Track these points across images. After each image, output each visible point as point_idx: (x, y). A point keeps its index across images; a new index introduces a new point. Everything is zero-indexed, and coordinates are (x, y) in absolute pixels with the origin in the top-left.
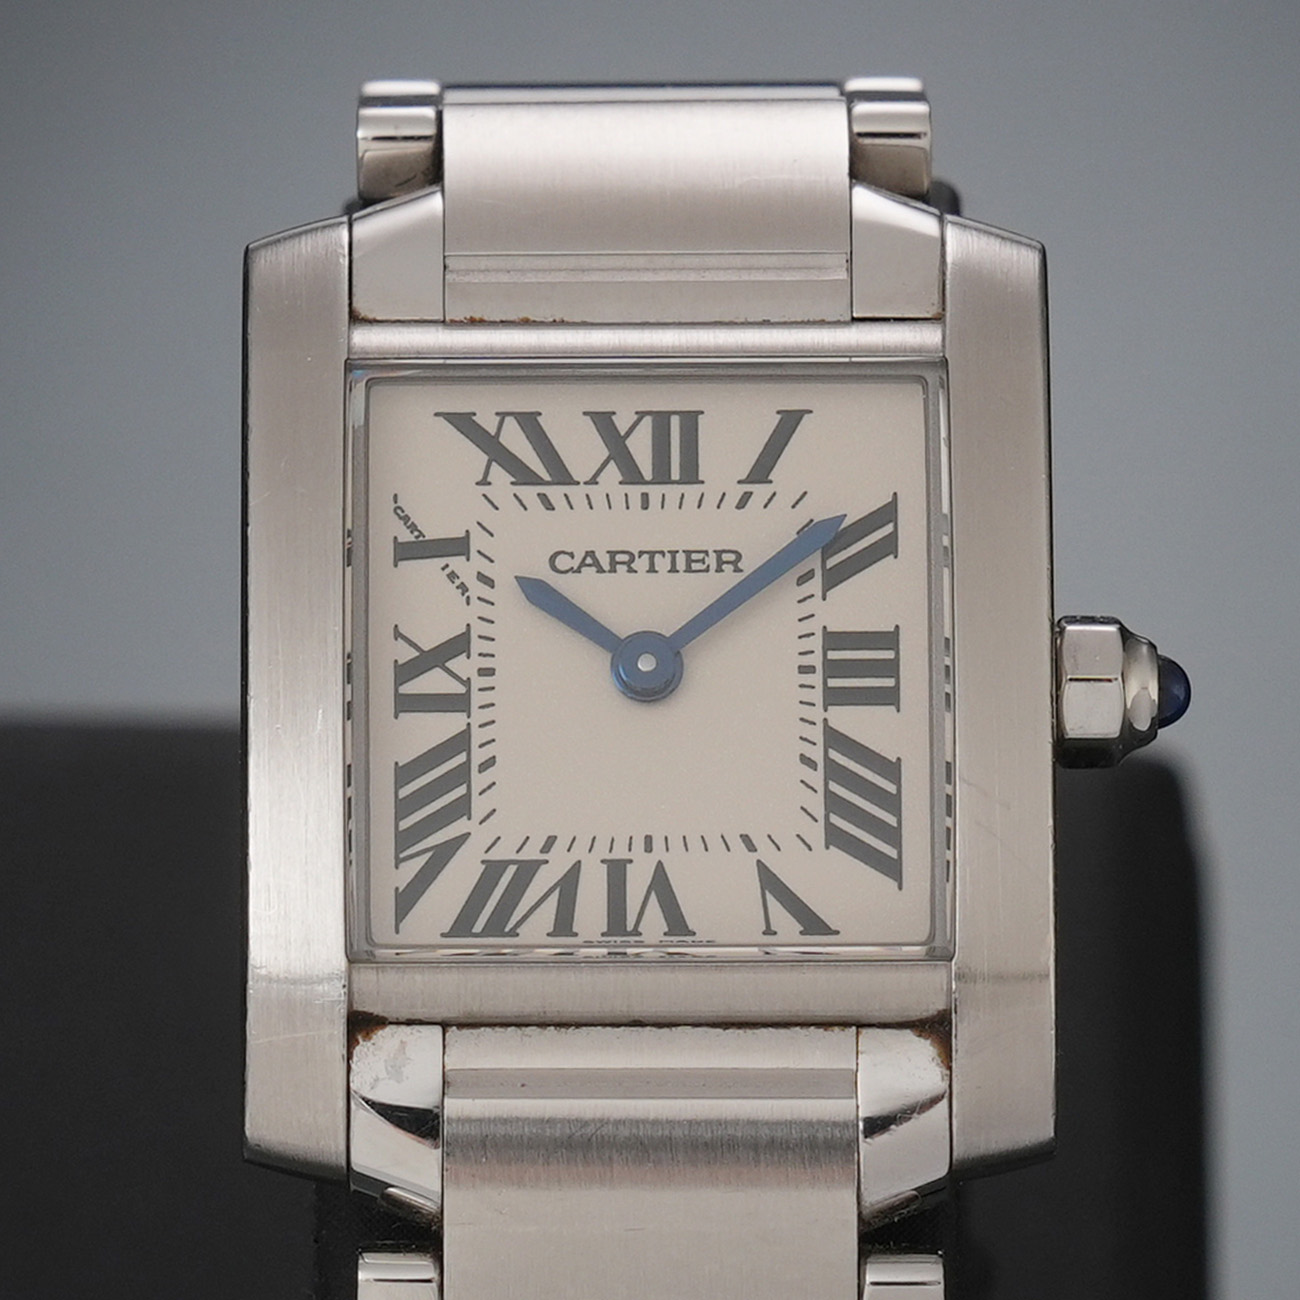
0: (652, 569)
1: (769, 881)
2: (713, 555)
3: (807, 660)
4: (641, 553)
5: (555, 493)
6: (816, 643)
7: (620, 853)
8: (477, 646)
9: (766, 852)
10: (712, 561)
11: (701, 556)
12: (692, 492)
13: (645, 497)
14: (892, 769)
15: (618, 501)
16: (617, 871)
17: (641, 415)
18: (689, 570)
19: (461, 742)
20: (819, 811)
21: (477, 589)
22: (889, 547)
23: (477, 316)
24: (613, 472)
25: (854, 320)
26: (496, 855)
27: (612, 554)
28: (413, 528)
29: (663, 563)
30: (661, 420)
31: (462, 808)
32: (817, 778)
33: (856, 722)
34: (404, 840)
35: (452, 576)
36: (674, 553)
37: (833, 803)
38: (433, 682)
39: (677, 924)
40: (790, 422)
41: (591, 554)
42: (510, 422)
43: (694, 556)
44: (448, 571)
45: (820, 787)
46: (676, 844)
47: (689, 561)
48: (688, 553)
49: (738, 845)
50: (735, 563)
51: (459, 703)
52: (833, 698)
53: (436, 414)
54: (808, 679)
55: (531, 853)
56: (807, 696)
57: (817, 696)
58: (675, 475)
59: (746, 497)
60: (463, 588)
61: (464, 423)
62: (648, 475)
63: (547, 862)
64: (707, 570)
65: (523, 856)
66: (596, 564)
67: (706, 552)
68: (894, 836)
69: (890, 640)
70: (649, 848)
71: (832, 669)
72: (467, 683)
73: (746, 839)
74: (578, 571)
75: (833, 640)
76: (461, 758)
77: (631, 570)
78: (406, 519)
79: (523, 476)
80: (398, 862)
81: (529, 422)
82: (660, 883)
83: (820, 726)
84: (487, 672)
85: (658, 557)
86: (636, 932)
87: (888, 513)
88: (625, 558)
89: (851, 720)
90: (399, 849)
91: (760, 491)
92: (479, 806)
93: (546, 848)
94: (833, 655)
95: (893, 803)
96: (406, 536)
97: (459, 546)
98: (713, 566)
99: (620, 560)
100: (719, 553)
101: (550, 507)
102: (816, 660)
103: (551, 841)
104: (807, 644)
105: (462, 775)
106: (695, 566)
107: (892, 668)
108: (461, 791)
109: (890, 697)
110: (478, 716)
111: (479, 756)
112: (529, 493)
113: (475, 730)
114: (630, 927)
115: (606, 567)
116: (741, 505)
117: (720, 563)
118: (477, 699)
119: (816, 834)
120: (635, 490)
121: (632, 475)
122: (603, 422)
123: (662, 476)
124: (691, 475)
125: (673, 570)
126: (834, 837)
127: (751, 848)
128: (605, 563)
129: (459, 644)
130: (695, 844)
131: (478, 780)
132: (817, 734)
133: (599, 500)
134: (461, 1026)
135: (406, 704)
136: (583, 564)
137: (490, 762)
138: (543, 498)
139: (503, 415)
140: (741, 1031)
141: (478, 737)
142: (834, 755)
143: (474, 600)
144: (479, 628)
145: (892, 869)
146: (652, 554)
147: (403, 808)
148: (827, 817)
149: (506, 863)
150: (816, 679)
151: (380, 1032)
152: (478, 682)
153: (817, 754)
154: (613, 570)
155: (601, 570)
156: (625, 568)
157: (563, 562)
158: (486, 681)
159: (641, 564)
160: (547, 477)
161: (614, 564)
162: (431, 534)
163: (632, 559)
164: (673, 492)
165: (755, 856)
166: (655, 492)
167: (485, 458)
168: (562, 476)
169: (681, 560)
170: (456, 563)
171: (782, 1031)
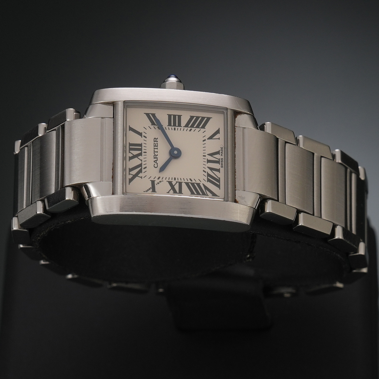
0: (157, 152)
1: (211, 138)
2: (155, 142)
3: (173, 129)
4: (154, 153)
5: (143, 166)
6: (170, 127)
7: (206, 160)
8: (170, 180)
9: (206, 138)
10: (156, 143)
11: (155, 144)
12: (143, 145)
13: (144, 152)
14: (192, 117)
15: (145, 157)
16: (209, 161)
17: (130, 152)
18: (157, 146)
19: (187, 184)
20: (199, 129)
21: (160, 179)
22: (154, 115)
23: (112, 177)
24: (140, 157)
25: (113, 118)
26: (206, 180)
27: (154, 158)
28: (150, 189)
29: (156, 150)
30: (130, 149)
31: (198, 185)
32: (193, 129)
33: (184, 122)
34: (204, 194)
35: (158, 183)
36: (154, 148)
37: (198, 127)
38: (177, 187)
39: (217, 153)
40: (131, 129)
41: (154, 161)
42: (130, 173)
43: (155, 145)
44: (157, 184)
45: (195, 129)
46: (204, 152)
47: (156, 146)
48: (154, 146)
49: (204, 142)
50: (156, 139)
51: (180, 184)
52: (179, 125)
53: (129, 184)
54: (176, 129)
55: (206, 174)
56: (179, 129)
57: (179, 128)
58: (141, 147)
59: (144, 136)
60: (160, 182)
61: (131, 180)
62: (141, 152)
63: (207, 172)
64: (157, 143)
65: (206, 175)
66: (156, 161)
67: (154, 143)
68: (203, 118)
69: (170, 116)
70: (205, 156)
71: (175, 125)
72: (177, 182)
73: (204, 141)
74: (157, 163)
75: (170, 124)
76: (190, 184)
77: (157, 155)
78: (148, 190)
79: (140, 171)
80: (207, 195)
81: (131, 170)
82: (211, 155)
83: (184, 128)
84: (175, 179)
85: (155, 151)
86: (219, 159)
87: (148, 115)
88: (155, 156)
89: (184, 123)
90: (205, 195)
91: (143, 134)
92: (198, 182)
93: (205, 172)
94: (172, 125)
95: (198, 118)
96: (151, 190)
97: (153, 182)
98: (157, 142)
99: (155, 157)
100: (154, 141)
101: (146, 167)
102: (173, 128)
103: (204, 171)
104: (170, 128)
105: (193, 184)
106: (157, 145)
107: (175, 116)
108: (195, 184)
109: (180, 117)
110: (183, 181)
111: (189, 181)
112: (143, 170)
113: (185, 181)
114: (218, 160)
115: (157, 159)
116: (146, 137)
117: (156, 141)
118: (180, 181)
119: (203, 130)
120: (143, 154)
121: (140, 154)
122: (131, 158)
123: (141, 150)
124: (141, 145)
125: (157, 149)
126: (203, 127)
127: (205, 140)
128: (156, 159)
129: (170, 183)
130: (204, 149)
131: (194, 181)
132: (186, 128)
133: (145, 160)
134: (235, 188)
135: (180, 192)
136: (156, 163)
137: (190, 179)
138: (144, 168)
139: (129, 174)
140: (236, 145)
141: (186, 181)
142: (189, 126)
143: (162, 180)
144: (167, 180)
145: (209, 119)
146: (154, 152)
147: (198, 194)
148: (200, 128)
149: (208, 178)
150: (176, 128)
151: (237, 200)
152: (177, 180)
153: (189, 129)
154: (157, 158)
155: (157, 160)
156: (157, 156)
157: (156, 166)
158: (177, 179)
159: (156, 154)
160: (141, 168)
161: (156, 158)
162: (151, 186)
163: (155, 155)
164: (143, 148)
165: (206, 140)
166: (143, 151)
167: (137, 177)
168: (140, 165)
169: (155, 147)
170: (156, 183)
171: (236, 138)
